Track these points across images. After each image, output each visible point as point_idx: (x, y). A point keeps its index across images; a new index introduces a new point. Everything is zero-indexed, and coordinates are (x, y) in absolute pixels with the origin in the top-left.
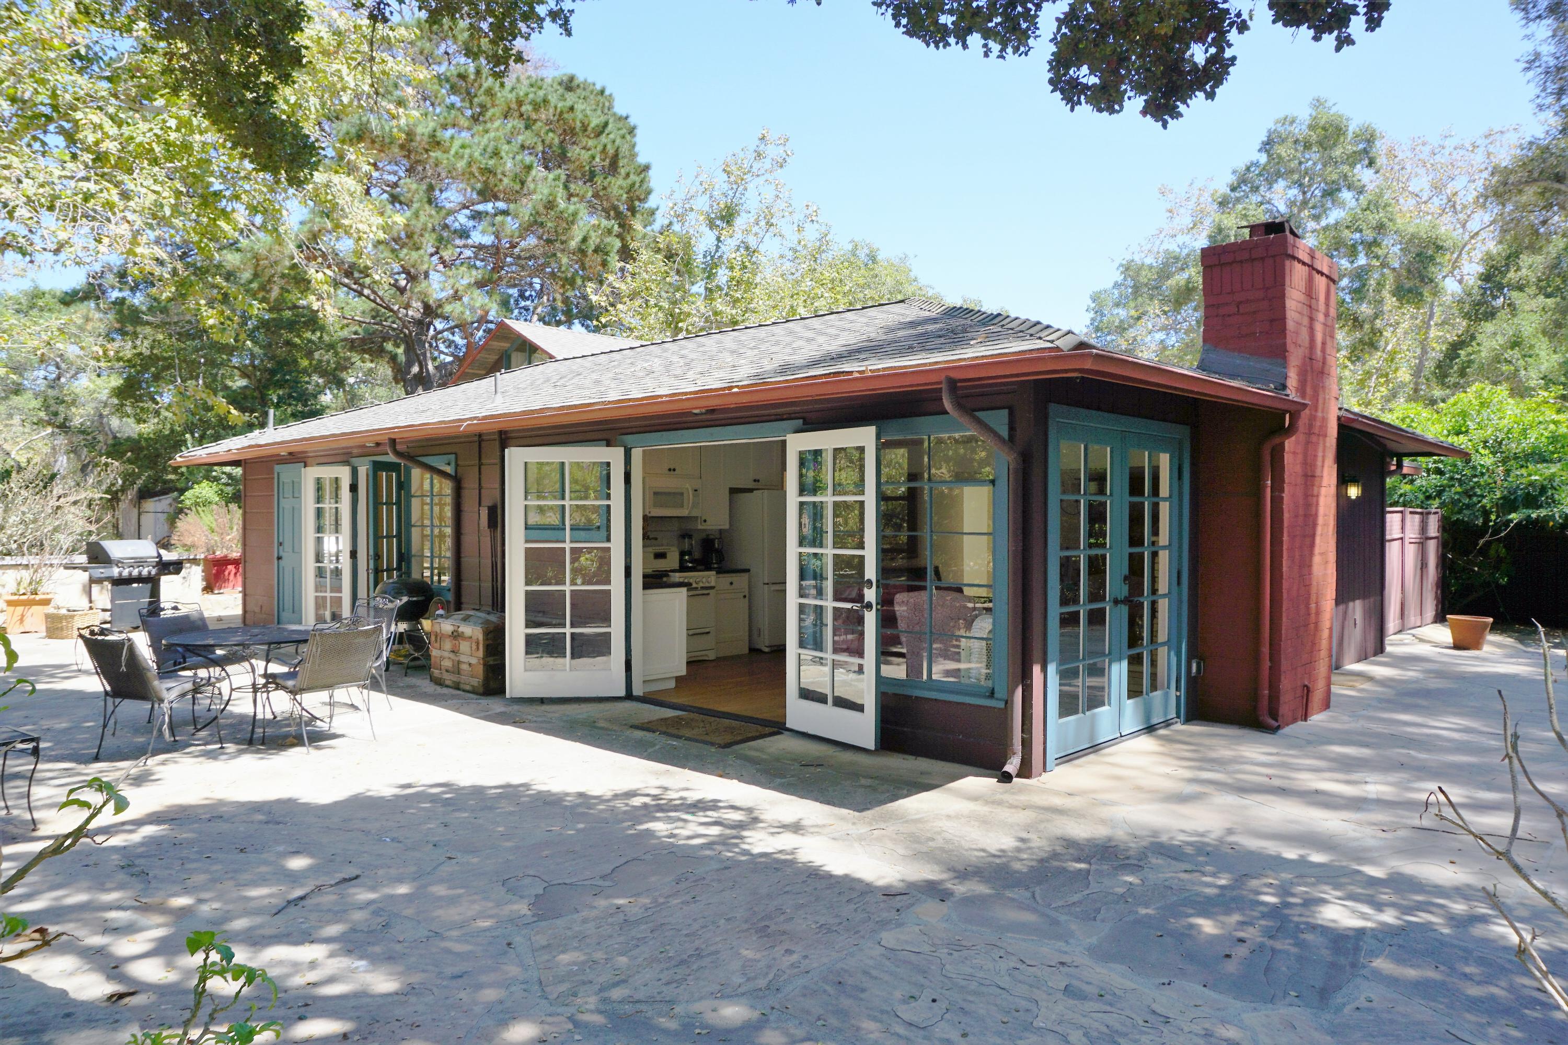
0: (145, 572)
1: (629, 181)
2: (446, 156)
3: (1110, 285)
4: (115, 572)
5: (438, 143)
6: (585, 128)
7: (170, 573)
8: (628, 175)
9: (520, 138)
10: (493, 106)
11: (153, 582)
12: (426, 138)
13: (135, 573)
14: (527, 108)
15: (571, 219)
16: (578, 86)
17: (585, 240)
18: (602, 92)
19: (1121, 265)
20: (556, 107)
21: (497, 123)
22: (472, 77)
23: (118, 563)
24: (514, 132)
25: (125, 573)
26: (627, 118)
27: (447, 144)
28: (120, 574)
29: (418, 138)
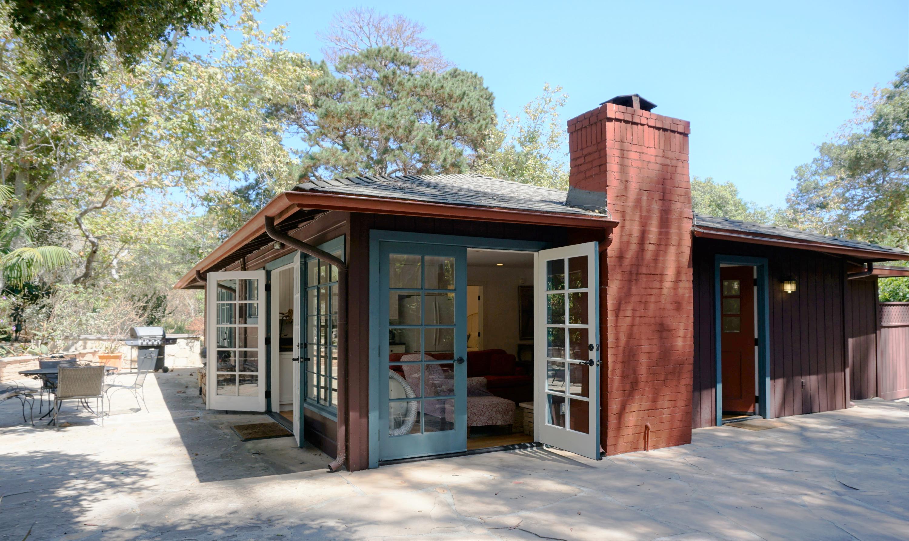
0: (155, 343)
1: (479, 125)
2: (369, 120)
3: (810, 161)
4: (139, 342)
5: (366, 115)
6: (451, 97)
7: (170, 344)
8: (479, 121)
9: (414, 106)
10: (402, 90)
11: (160, 349)
12: (359, 112)
13: (150, 343)
14: (418, 90)
15: (436, 149)
16: (459, 74)
17: (445, 160)
18: (475, 76)
19: (818, 147)
20: (433, 87)
21: (404, 100)
22: (392, 76)
23: (141, 338)
24: (412, 103)
25: (145, 344)
26: (487, 89)
27: (371, 114)
28: (142, 343)
29: (354, 112)
